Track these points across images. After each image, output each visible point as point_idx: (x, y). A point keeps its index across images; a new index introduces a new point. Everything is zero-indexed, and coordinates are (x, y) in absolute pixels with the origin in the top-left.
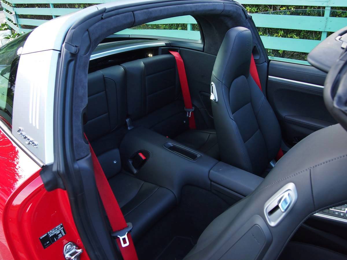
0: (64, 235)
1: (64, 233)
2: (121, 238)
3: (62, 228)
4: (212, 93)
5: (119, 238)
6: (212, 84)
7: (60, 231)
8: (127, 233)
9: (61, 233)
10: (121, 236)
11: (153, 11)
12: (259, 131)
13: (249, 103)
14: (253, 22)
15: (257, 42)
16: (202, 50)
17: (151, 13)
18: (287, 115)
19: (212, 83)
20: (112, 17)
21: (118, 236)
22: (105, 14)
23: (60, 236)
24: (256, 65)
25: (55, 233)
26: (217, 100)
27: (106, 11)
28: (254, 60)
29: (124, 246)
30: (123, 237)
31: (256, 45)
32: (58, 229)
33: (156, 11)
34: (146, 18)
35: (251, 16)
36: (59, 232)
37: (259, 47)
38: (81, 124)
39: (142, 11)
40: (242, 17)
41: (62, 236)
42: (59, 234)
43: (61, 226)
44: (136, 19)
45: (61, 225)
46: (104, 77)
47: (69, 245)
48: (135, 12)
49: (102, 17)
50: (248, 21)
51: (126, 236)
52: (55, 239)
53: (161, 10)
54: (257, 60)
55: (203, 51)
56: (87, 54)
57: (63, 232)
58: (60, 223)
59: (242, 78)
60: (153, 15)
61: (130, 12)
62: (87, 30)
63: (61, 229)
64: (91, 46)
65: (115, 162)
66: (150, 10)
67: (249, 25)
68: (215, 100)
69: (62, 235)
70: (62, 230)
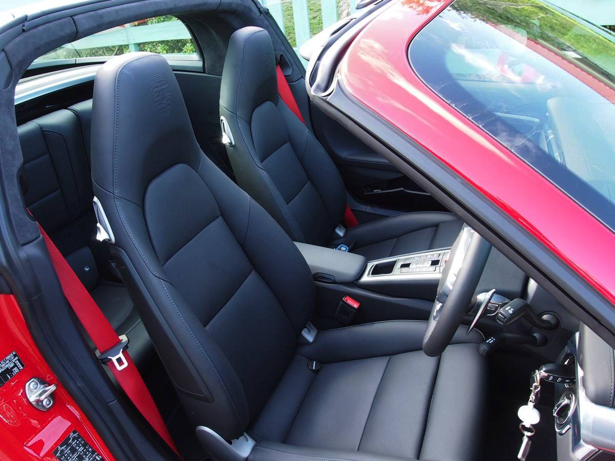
0: (22, 368)
1: (20, 366)
2: (114, 359)
3: (17, 358)
4: (223, 133)
5: (111, 359)
6: (222, 120)
7: (14, 362)
8: (122, 350)
9: (15, 365)
10: (113, 357)
11: (104, 13)
12: (309, 184)
13: (286, 143)
14: (271, 17)
15: (283, 48)
16: (202, 71)
17: (101, 16)
18: (347, 154)
19: (222, 118)
20: (40, 28)
21: (109, 357)
22: (26, 24)
23: (16, 370)
24: (289, 85)
25: (7, 366)
26: (233, 143)
27: (28, 19)
28: (285, 76)
29: (119, 368)
30: (117, 357)
31: (282, 53)
32: (10, 361)
33: (108, 12)
34: (95, 25)
35: (268, 9)
36: (12, 365)
37: (289, 56)
38: (18, 192)
39: (86, 14)
40: (253, 11)
41: (19, 370)
42: (13, 367)
43: (15, 356)
44: (78, 27)
45: (14, 353)
46: (42, 131)
47: (33, 383)
48: (76, 18)
49: (24, 28)
50: (264, 18)
51: (121, 355)
52: (9, 376)
53: (117, 11)
54: (289, 76)
55: (204, 72)
56: (9, 87)
57: (18, 364)
58: (12, 351)
59: (268, 105)
60: (106, 20)
61: (67, 18)
62: (3, 50)
63: (15, 359)
64: (14, 74)
65: (87, 269)
66: (100, 12)
67: (266, 22)
68: (231, 143)
69: (18, 368)
70: (17, 361)
